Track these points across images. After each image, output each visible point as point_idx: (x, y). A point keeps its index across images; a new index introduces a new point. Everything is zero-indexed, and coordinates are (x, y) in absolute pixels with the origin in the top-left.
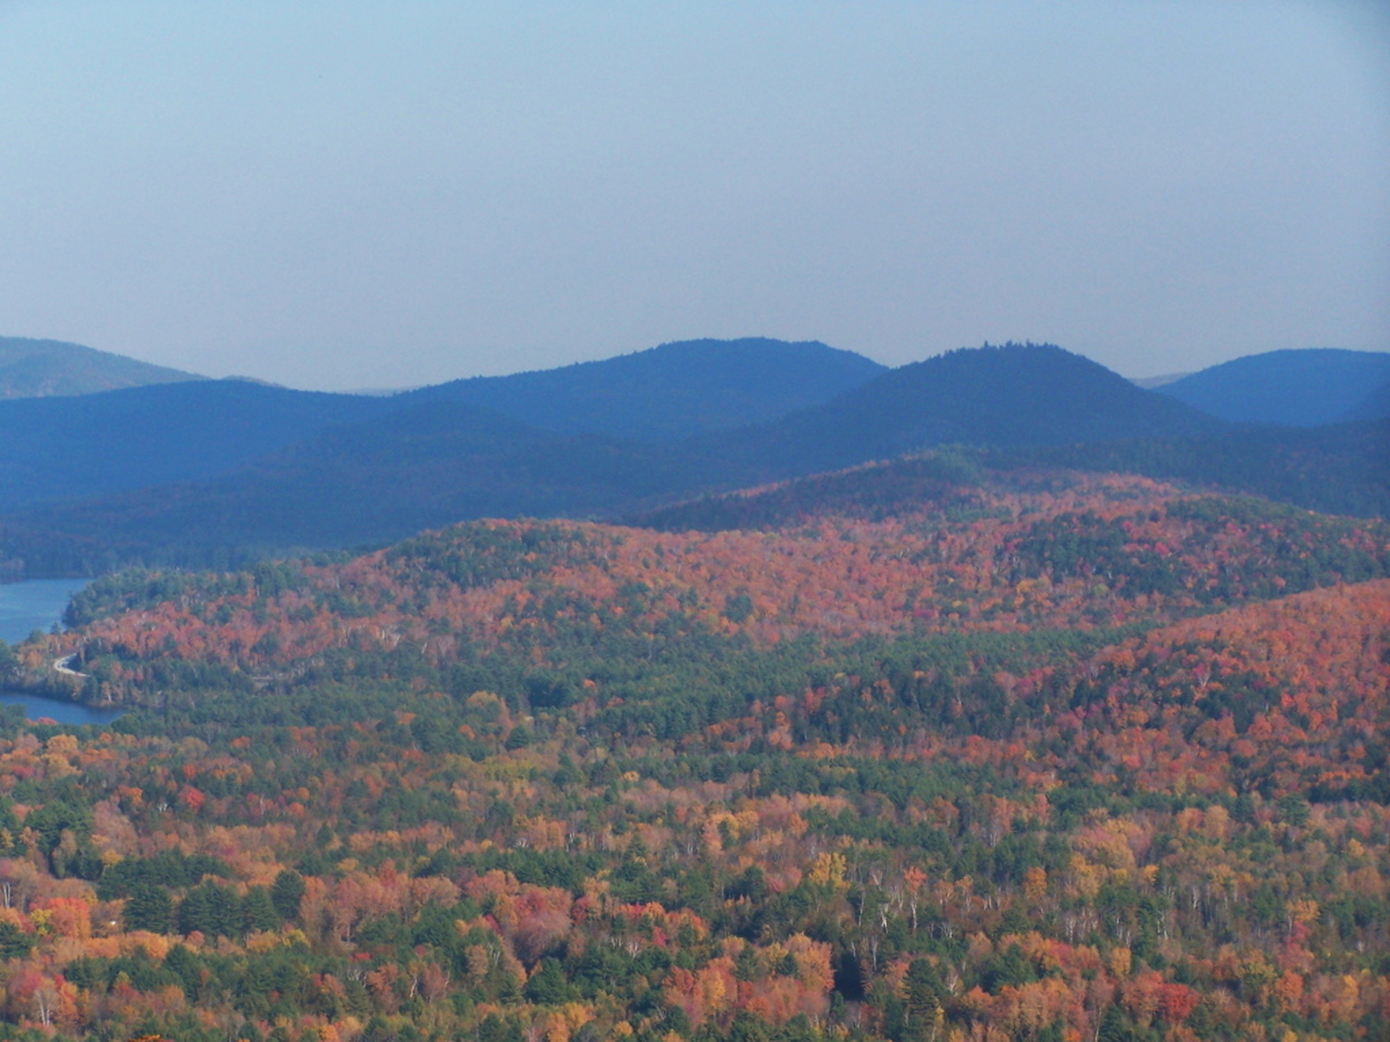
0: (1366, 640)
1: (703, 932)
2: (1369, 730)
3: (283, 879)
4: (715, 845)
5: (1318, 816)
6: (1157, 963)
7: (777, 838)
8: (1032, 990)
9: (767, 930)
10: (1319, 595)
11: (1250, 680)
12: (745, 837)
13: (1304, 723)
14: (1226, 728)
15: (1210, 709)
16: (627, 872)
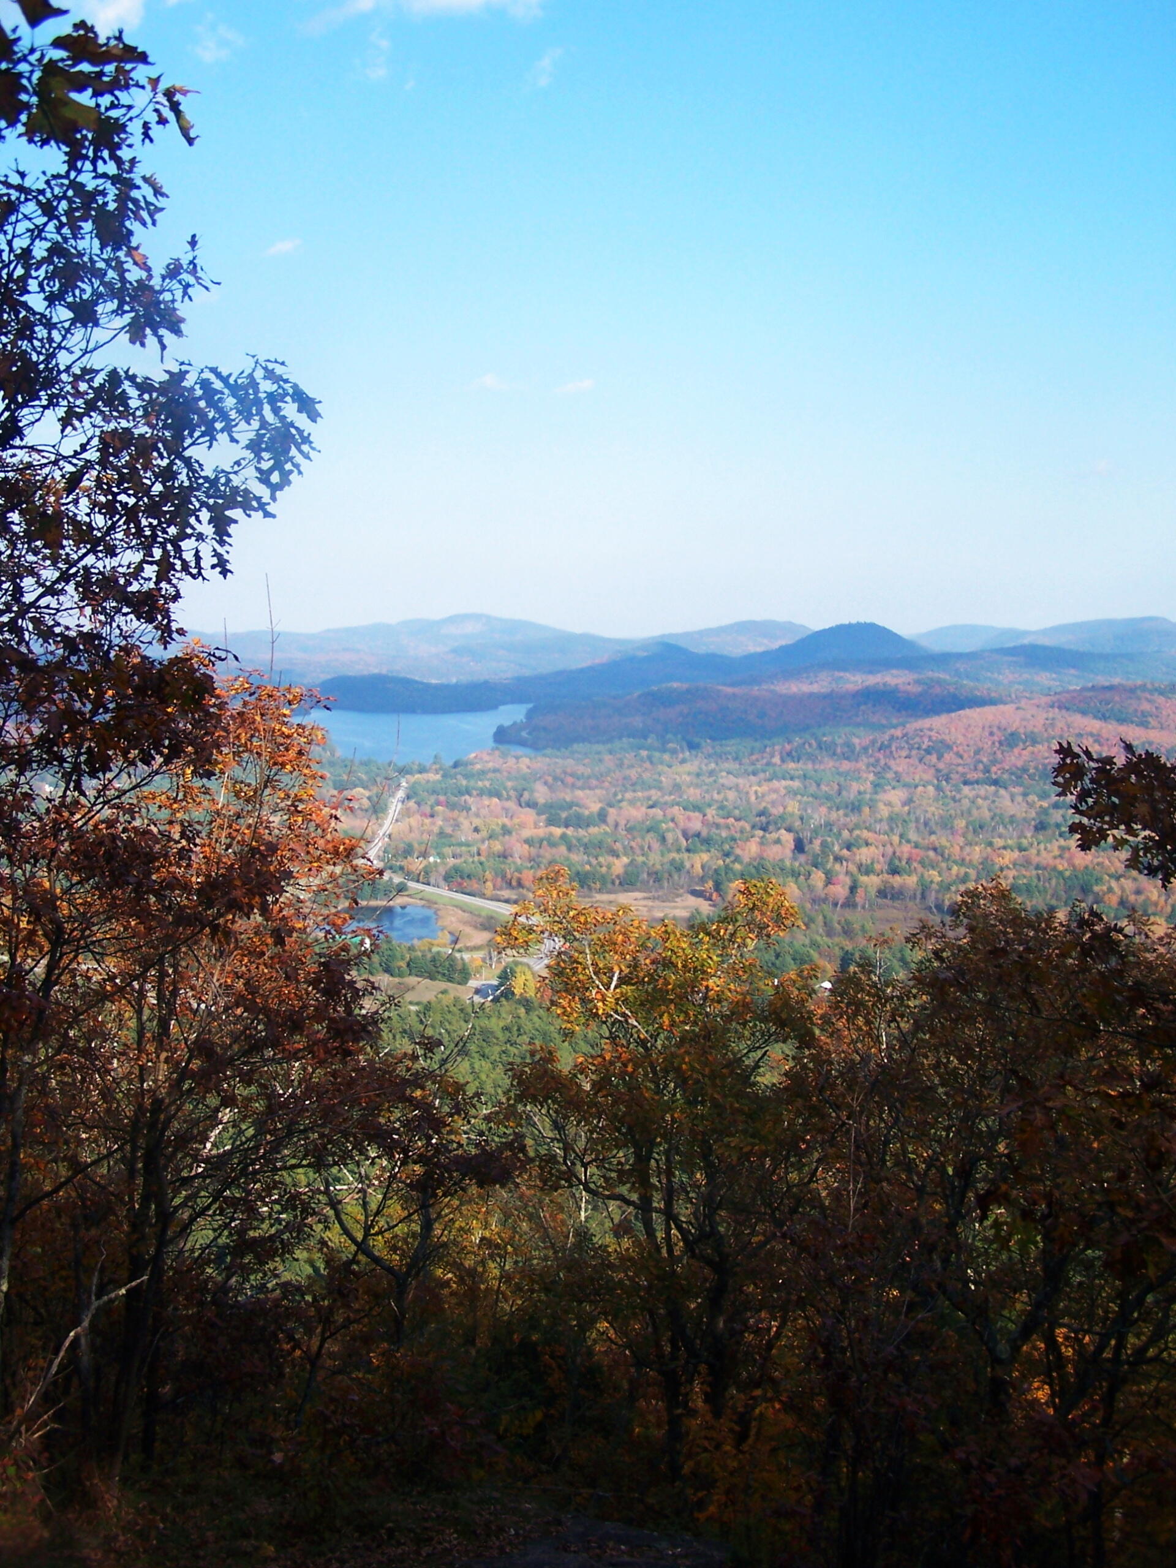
0: (983, 728)
1: (748, 828)
2: (985, 760)
3: (602, 809)
4: (753, 798)
5: (966, 790)
6: (908, 841)
7: (774, 796)
8: (864, 850)
9: (771, 828)
10: (967, 712)
11: (942, 742)
12: (763, 796)
13: (961, 757)
14: (933, 758)
15: (928, 751)
16: (722, 808)
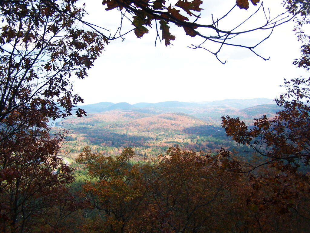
0: (146, 121)
15: (136, 126)
